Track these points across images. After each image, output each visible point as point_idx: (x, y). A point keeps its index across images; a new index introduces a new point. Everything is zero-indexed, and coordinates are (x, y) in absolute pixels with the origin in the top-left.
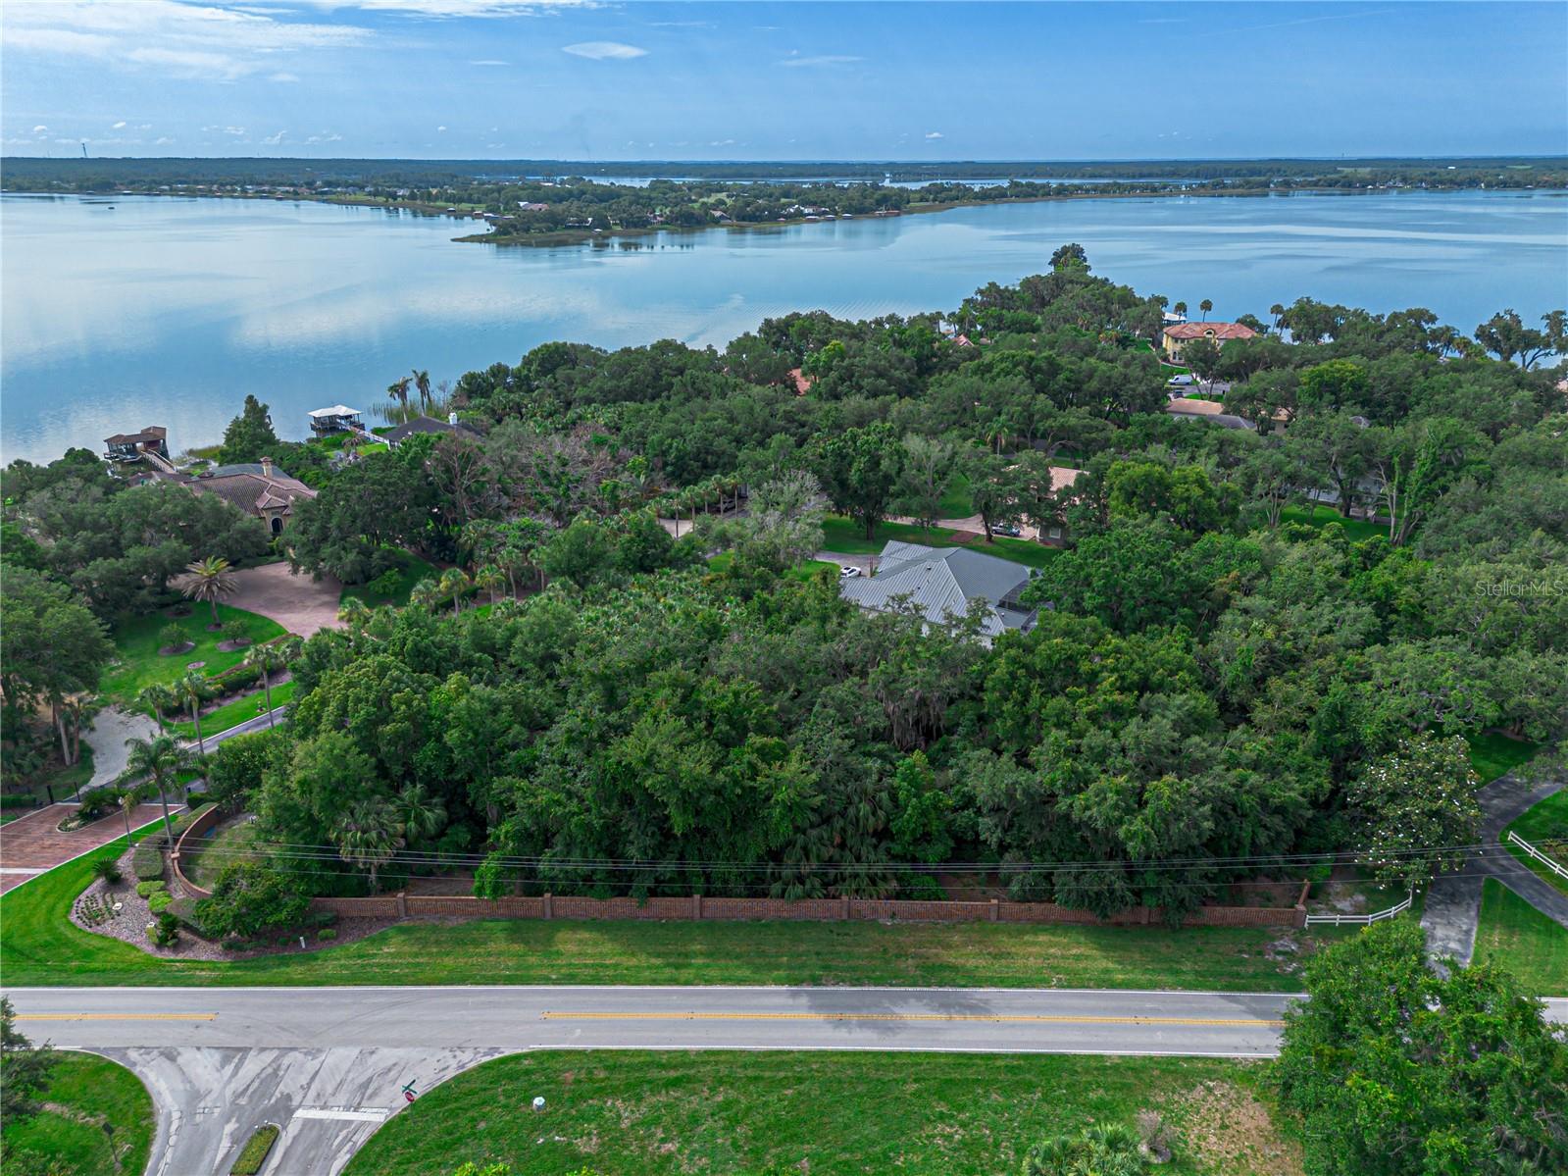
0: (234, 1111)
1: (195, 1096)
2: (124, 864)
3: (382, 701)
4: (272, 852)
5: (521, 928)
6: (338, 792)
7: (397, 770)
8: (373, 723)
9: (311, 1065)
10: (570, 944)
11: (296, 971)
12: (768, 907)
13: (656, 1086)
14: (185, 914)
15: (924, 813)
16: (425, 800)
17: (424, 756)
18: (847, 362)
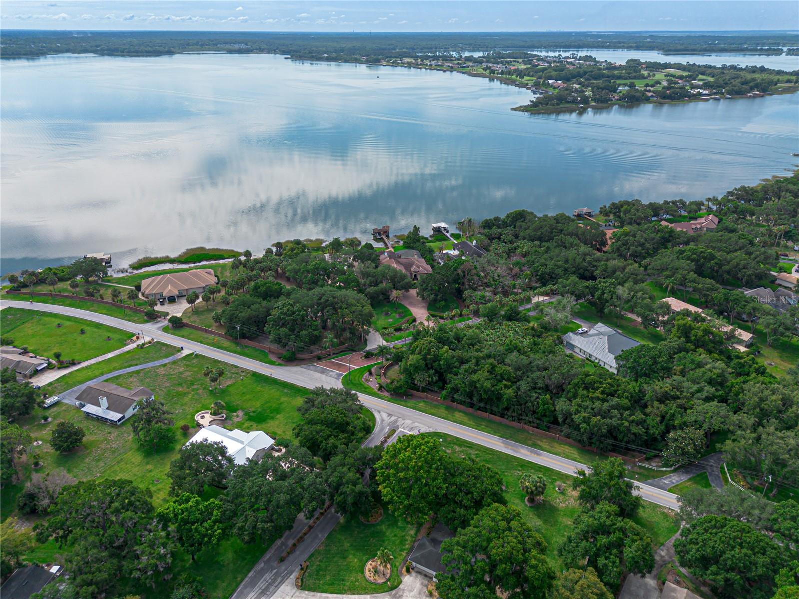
0: (389, 425)
1: (383, 420)
2: (373, 370)
3: (429, 350)
4: (402, 377)
5: (448, 408)
6: (417, 368)
7: (429, 366)
8: (426, 355)
9: (403, 422)
10: (458, 415)
11: (403, 403)
12: (504, 421)
13: (465, 446)
14: (384, 385)
15: (544, 410)
16: (434, 374)
17: (435, 364)
18: (627, 238)
